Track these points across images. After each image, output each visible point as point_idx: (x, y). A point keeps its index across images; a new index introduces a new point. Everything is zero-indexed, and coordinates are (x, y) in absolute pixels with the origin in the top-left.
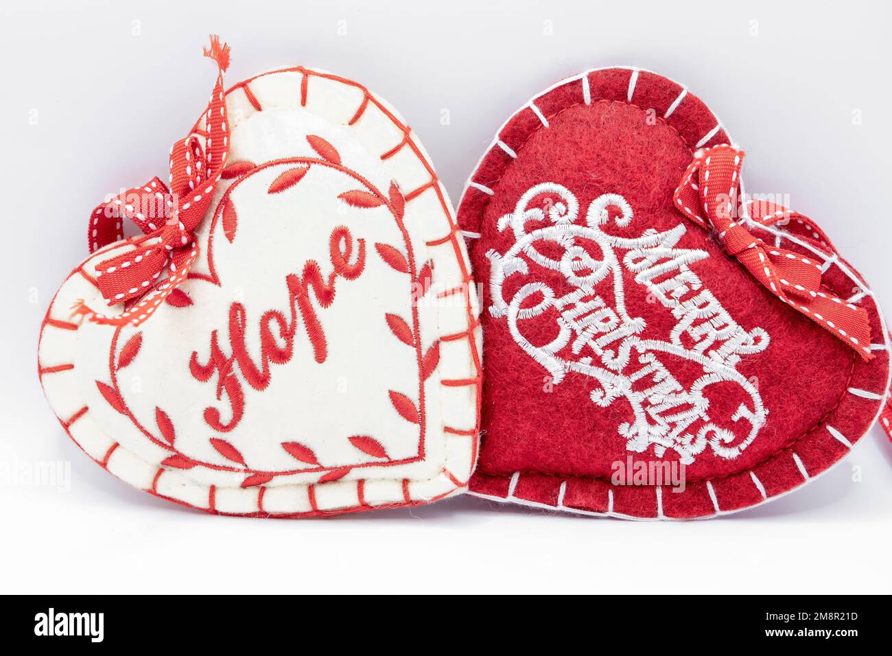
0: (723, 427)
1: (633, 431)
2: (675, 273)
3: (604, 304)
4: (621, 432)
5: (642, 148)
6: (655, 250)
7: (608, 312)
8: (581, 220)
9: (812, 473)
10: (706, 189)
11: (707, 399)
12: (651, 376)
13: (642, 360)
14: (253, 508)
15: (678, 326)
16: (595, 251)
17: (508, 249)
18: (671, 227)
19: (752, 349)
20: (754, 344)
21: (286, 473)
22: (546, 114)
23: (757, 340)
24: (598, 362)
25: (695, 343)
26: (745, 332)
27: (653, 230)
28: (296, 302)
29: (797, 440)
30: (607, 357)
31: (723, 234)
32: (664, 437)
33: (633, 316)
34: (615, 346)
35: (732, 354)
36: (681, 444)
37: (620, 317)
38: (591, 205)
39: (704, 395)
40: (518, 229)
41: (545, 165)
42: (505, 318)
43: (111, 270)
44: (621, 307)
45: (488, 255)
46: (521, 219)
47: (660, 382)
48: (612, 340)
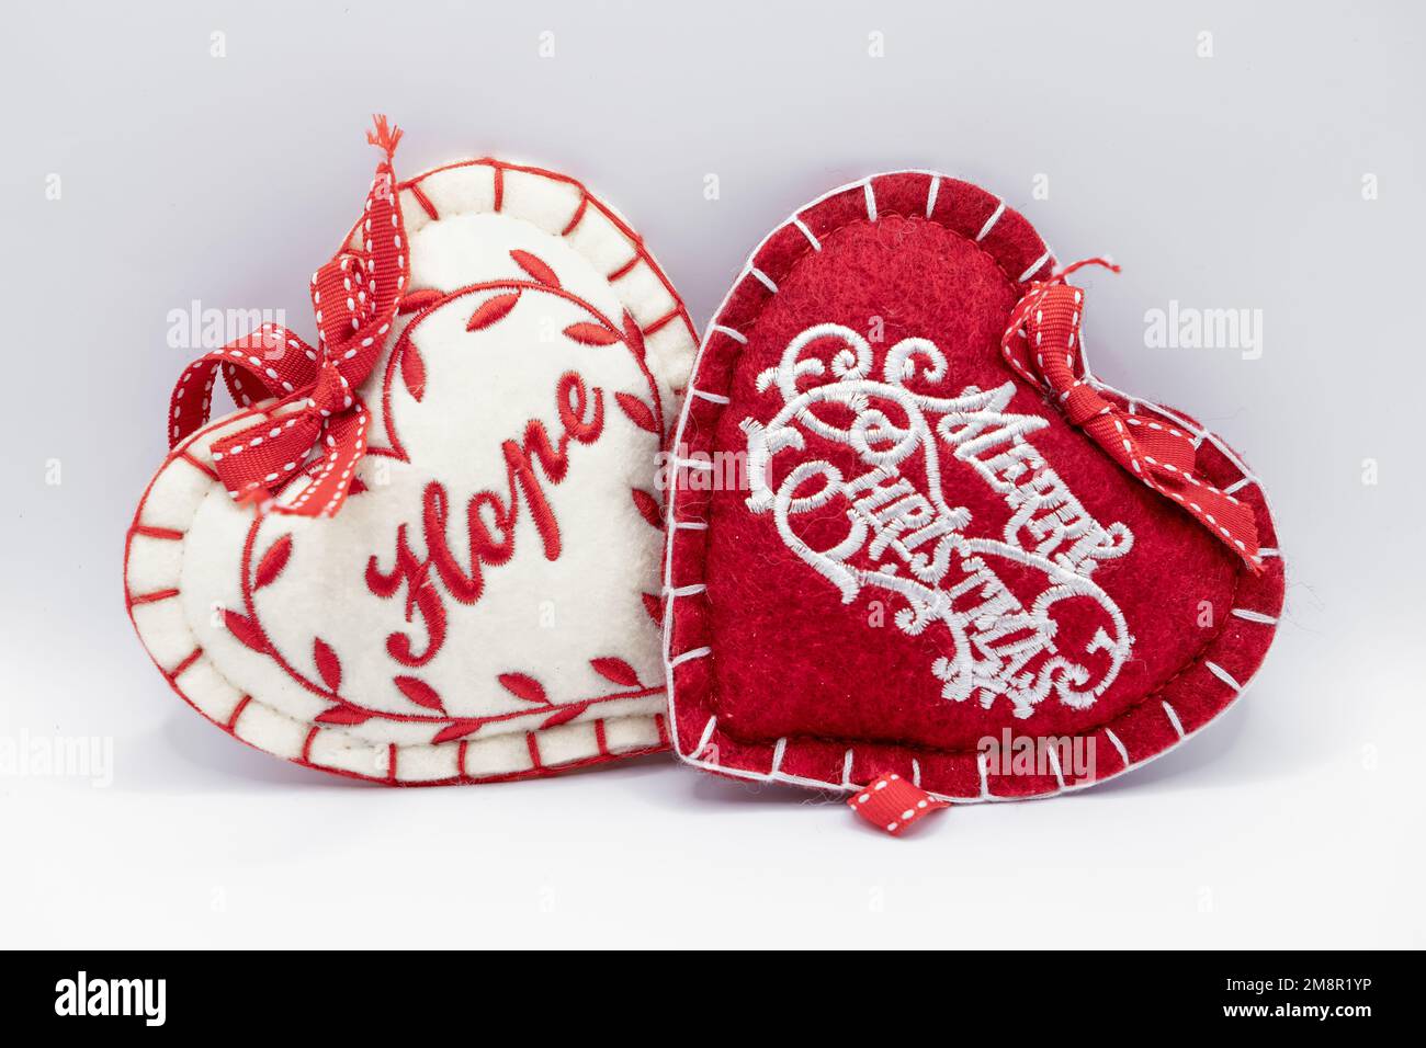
0: (1074, 662)
1: (954, 669)
2: (1007, 446)
3: (913, 489)
4: (935, 672)
5: (952, 278)
6: (978, 415)
7: (919, 500)
8: (876, 374)
9: (1188, 728)
10: (1039, 335)
11: (1054, 621)
12: (979, 589)
13: (967, 566)
14: (451, 772)
15: (1013, 520)
16: (898, 416)
17: (773, 415)
18: (999, 384)
19: (1111, 551)
20: (1114, 545)
21: (502, 718)
22: (817, 232)
23: (1118, 539)
24: (905, 571)
25: (1037, 543)
26: (1102, 529)
27: (974, 388)
28: (516, 478)
29: (1167, 683)
30: (918, 563)
31: (1066, 395)
32: (993, 677)
33: (952, 506)
34: (928, 548)
35: (1085, 558)
36: (1017, 689)
37: (935, 507)
38: (890, 353)
39: (1050, 617)
40: (788, 388)
41: (822, 301)
42: (770, 513)
43: (237, 450)
44: (936, 493)
45: (742, 425)
46: (790, 373)
47: (992, 597)
48: (925, 540)
